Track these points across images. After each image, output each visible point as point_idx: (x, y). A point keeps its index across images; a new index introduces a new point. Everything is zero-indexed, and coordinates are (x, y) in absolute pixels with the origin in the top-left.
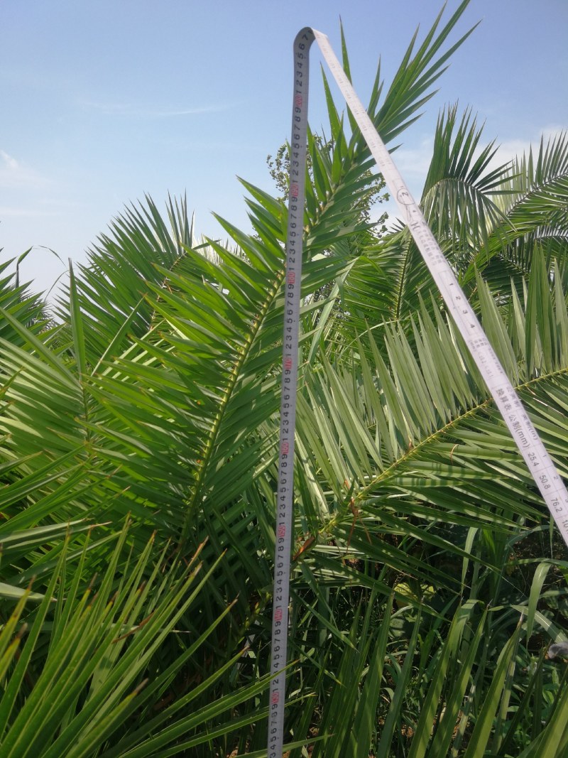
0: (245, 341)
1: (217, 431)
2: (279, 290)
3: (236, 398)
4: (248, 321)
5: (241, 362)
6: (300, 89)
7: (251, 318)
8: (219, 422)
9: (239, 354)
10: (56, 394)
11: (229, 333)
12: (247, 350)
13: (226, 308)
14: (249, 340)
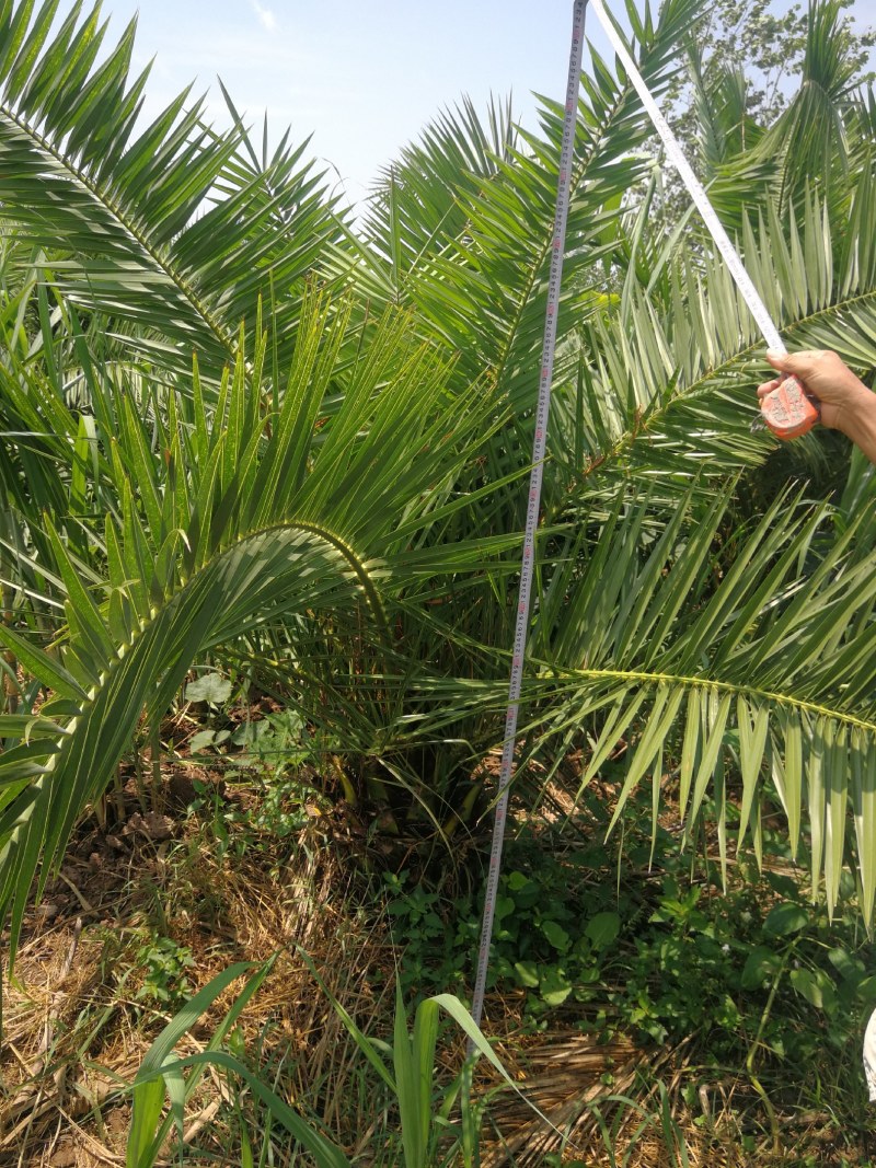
0: (541, 245)
1: (513, 334)
2: (574, 194)
3: (533, 304)
4: (544, 224)
5: (538, 266)
6: (578, 24)
7: (548, 221)
8: (516, 326)
9: (536, 257)
10: (375, 298)
11: (526, 235)
12: (543, 254)
13: (522, 209)
14: (545, 243)
